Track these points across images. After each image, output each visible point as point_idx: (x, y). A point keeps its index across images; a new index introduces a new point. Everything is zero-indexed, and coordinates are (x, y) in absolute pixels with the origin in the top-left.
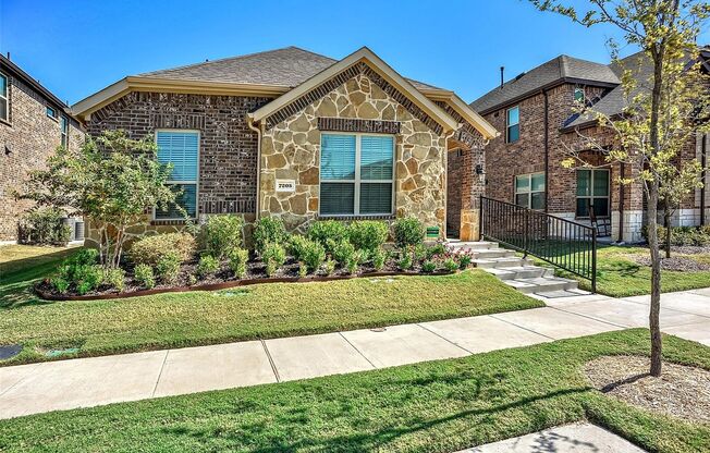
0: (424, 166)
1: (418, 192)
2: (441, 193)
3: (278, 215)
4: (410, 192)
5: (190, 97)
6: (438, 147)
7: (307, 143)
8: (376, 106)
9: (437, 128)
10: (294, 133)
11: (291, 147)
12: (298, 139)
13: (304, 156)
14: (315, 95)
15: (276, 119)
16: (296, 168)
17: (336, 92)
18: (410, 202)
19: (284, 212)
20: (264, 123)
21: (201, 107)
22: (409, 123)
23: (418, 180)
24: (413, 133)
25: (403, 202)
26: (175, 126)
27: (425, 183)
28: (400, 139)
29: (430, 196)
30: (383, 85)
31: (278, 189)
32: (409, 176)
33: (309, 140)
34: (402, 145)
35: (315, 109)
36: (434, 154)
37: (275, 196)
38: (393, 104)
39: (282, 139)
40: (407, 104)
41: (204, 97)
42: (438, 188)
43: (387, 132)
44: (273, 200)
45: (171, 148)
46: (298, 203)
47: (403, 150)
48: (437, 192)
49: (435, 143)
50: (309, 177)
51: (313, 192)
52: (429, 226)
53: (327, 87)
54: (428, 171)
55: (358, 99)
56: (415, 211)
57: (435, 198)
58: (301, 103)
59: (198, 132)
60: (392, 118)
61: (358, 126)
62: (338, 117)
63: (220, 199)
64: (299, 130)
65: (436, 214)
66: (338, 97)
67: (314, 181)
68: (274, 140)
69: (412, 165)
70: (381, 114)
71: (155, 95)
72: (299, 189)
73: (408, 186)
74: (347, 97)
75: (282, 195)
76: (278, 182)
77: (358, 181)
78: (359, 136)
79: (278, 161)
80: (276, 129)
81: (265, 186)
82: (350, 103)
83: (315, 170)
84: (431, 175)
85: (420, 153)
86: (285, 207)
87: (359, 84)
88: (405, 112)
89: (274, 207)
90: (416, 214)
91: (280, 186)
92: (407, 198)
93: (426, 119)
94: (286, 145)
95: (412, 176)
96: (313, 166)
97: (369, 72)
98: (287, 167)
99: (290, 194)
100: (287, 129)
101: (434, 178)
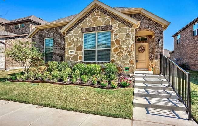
0: (123, 42)
1: (121, 52)
2: (131, 53)
3: (70, 61)
4: (117, 52)
5: (51, 29)
6: (130, 33)
7: (78, 38)
8: (102, 20)
9: (130, 25)
10: (74, 35)
11: (73, 39)
12: (75, 36)
13: (77, 42)
14: (80, 21)
15: (69, 31)
16: (75, 46)
17: (88, 19)
18: (117, 56)
19: (71, 61)
20: (65, 33)
21: (53, 31)
22: (116, 25)
23: (121, 48)
24: (118, 28)
25: (114, 56)
26: (48, 37)
27: (123, 49)
28: (112, 32)
29: (126, 54)
30: (105, 12)
31: (70, 53)
32: (116, 46)
33: (79, 36)
34: (113, 34)
35: (80, 26)
36: (128, 36)
37: (69, 55)
38: (109, 18)
39: (71, 37)
40: (115, 17)
41: (54, 28)
42: (130, 50)
43: (107, 30)
44: (68, 56)
46: (75, 57)
47: (114, 36)
48: (129, 52)
49: (129, 32)
50: (79, 49)
51: (80, 54)
52: (126, 66)
53: (84, 17)
54: (125, 44)
55: (95, 19)
56: (119, 60)
57: (129, 55)
58: (76, 25)
59: (53, 38)
60: (109, 23)
61: (95, 29)
62: (88, 27)
63: (58, 57)
64: (76, 33)
65: (130, 61)
66: (88, 20)
67: (80, 50)
68: (68, 38)
69: (118, 42)
70: (104, 23)
71: (44, 29)
72: (76, 53)
73: (116, 50)
74: (91, 19)
75: (71, 55)
76: (70, 51)
77: (97, 49)
78: (97, 33)
79: (70, 44)
80: (69, 34)
81: (66, 52)
82: (92, 21)
83: (80, 46)
84: (127, 45)
85: (122, 37)
86: (72, 59)
87: (95, 14)
88: (115, 20)
89: (69, 59)
90: (120, 62)
91: (70, 52)
92: (115, 55)
93: (124, 22)
94: (72, 39)
95: (117, 46)
96: (80, 45)
97: (99, 8)
98: (72, 46)
99: (73, 54)
100: (72, 34)
101: (128, 47)
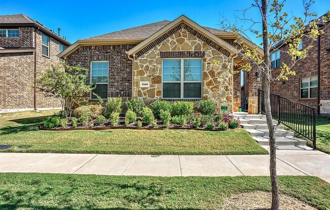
0: (219, 73)
1: (216, 87)
2: (229, 88)
3: (141, 98)
4: (211, 87)
5: (104, 47)
6: (227, 63)
7: (155, 64)
8: (191, 44)
9: (227, 53)
10: (149, 60)
11: (147, 66)
12: (150, 62)
13: (154, 70)
14: (158, 41)
15: (140, 54)
16: (150, 76)
17: (170, 39)
18: (211, 92)
19: (144, 97)
20: (134, 56)
21: (109, 51)
22: (209, 51)
23: (216, 81)
24: (212, 56)
25: (207, 92)
26: (98, 59)
27: (219, 82)
28: (205, 60)
29: (223, 89)
30: (195, 33)
31: (141, 86)
32: (210, 78)
33: (156, 62)
34: (206, 63)
35: (159, 48)
36: (225, 67)
37: (140, 89)
38: (200, 42)
39: (143, 63)
40: (208, 42)
41: (110, 46)
42: (227, 85)
43: (197, 57)
44: (139, 91)
45: (97, 69)
46: (151, 92)
47: (206, 65)
48: (227, 87)
49: (225, 61)
50: (157, 80)
51: (159, 87)
52: (223, 105)
53: (165, 36)
54: (221, 76)
55: (181, 41)
56: (214, 97)
57: (226, 90)
58: (152, 45)
59: (108, 61)
60: (200, 49)
61: (181, 54)
62: (170, 51)
63: (117, 91)
64: (151, 58)
65: (227, 98)
66: (170, 41)
67: (159, 82)
68: (139, 63)
69: (212, 73)
70: (193, 48)
71: (90, 47)
72: (151, 86)
73: (210, 83)
74: (175, 41)
75: (143, 89)
76: (141, 83)
77: (182, 82)
78: (182, 60)
79: (141, 73)
80: (140, 58)
81: (135, 84)
82: (177, 43)
83: (159, 77)
84: (223, 78)
85: (217, 65)
86: (145, 94)
87: (181, 34)
88: (207, 46)
89: (140, 94)
90: (215, 99)
92: (209, 90)
93: (220, 48)
94: (145, 65)
95: (212, 79)
96: (158, 75)
97: (187, 27)
98: (145, 76)
99: (147, 88)
100: (145, 58)
101: (225, 80)
